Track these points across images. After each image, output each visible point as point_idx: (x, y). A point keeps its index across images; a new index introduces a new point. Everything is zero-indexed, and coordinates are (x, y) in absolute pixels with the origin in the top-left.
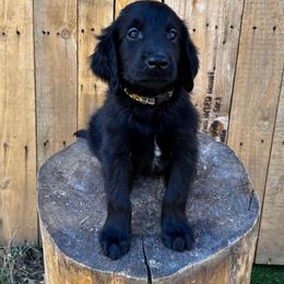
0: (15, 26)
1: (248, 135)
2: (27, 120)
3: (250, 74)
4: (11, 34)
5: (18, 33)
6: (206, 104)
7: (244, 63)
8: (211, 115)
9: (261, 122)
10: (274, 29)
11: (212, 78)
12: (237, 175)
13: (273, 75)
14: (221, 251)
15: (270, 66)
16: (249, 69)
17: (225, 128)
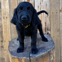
0: (6, 16)
1: (55, 35)
2: (9, 35)
3: (53, 22)
4: (5, 18)
5: (7, 18)
6: (45, 29)
7: (52, 20)
8: (47, 31)
9: (57, 32)
10: (57, 13)
11: (46, 24)
12: (51, 39)
13: (58, 22)
14: (46, 52)
15: (57, 20)
16: (53, 21)
17: (50, 34)
